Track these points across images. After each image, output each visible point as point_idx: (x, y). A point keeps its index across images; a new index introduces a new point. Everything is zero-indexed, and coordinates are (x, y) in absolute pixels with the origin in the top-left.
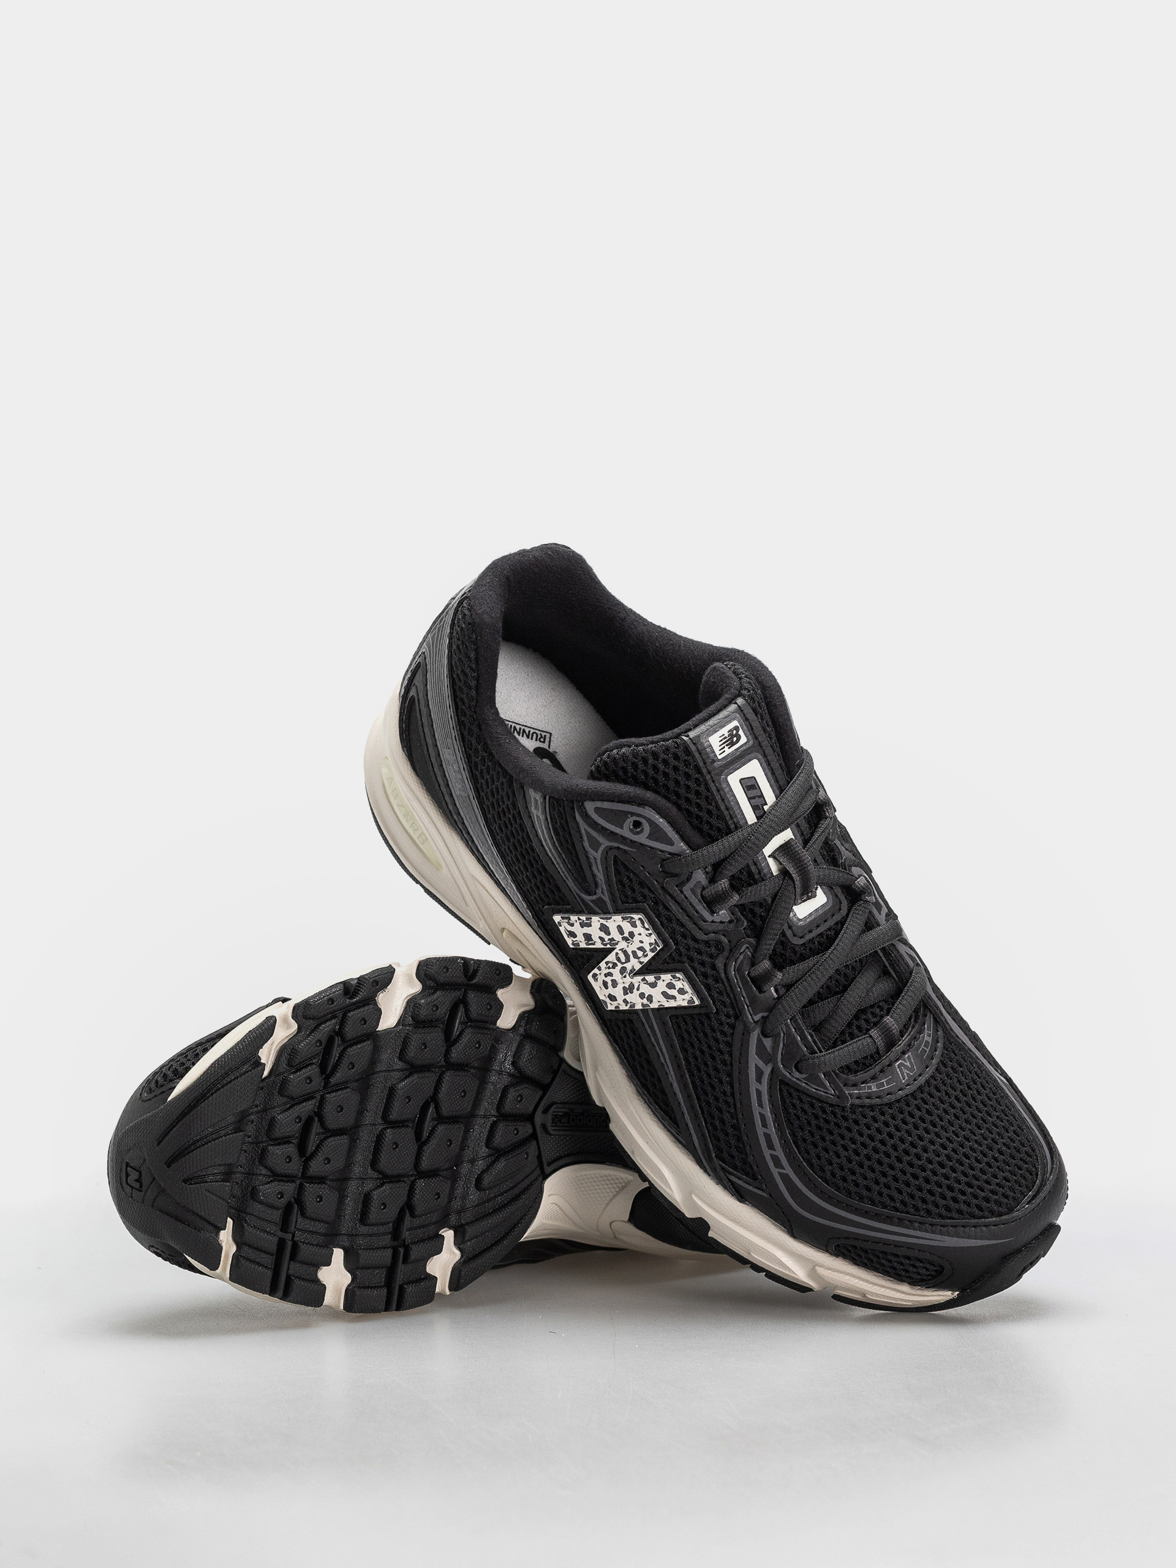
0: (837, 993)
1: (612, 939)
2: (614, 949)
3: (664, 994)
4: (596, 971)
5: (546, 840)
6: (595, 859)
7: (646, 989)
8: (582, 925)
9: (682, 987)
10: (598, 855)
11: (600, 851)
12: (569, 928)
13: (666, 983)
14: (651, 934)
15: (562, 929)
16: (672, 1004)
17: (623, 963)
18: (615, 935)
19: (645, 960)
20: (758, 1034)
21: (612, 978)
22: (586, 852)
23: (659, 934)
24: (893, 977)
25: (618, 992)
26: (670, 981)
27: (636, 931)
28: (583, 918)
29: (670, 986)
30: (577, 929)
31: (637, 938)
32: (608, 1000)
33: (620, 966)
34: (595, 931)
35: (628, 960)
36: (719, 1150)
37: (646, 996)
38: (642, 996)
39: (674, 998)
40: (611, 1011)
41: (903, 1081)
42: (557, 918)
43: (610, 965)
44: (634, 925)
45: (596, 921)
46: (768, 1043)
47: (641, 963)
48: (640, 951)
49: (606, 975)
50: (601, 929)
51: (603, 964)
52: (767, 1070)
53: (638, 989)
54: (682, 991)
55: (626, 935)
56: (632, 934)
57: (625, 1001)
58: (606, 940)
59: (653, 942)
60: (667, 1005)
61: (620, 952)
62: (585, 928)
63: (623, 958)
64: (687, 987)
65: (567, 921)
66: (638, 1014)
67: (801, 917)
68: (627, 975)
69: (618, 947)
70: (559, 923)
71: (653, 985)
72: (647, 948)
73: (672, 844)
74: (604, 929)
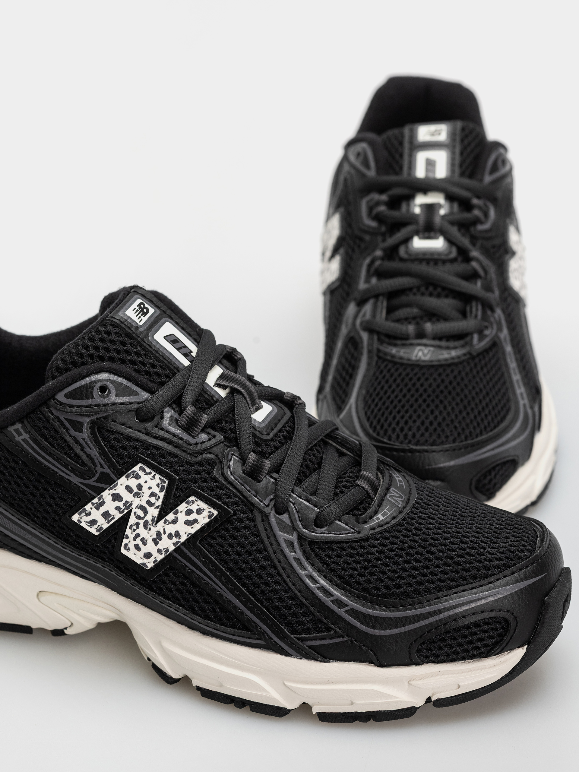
0: (315, 470)
1: (127, 502)
2: (131, 510)
3: (188, 523)
4: (125, 541)
5: (38, 453)
6: (84, 439)
7: (171, 529)
8: (97, 508)
9: (198, 507)
10: (86, 434)
11: (85, 430)
12: (89, 519)
13: (184, 513)
14: (154, 476)
15: (83, 525)
16: (197, 527)
17: (143, 518)
18: (127, 497)
19: (159, 503)
20: (274, 515)
21: (140, 538)
22: (74, 438)
23: (160, 472)
24: (349, 455)
25: (150, 547)
26: (186, 509)
27: (141, 481)
28: (96, 501)
29: (189, 512)
30: (96, 515)
31: (145, 487)
32: (145, 561)
33: (142, 522)
34: (110, 506)
35: (146, 512)
36: (289, 625)
37: (174, 535)
38: (170, 536)
39: (196, 521)
40: (151, 568)
41: (400, 506)
42: (75, 518)
43: (134, 527)
44: (138, 477)
45: (107, 495)
46: (285, 517)
47: (157, 508)
48: (152, 498)
49: (135, 539)
50: (114, 500)
51: (128, 532)
52: (294, 538)
53: (165, 533)
54: (200, 511)
55: (135, 490)
56: (140, 487)
57: (159, 551)
58: (122, 506)
59: (159, 481)
60: (193, 531)
61: (137, 510)
62: (101, 508)
63: (141, 513)
64: (202, 505)
65: (84, 514)
66: (174, 557)
67: (260, 420)
68: (151, 527)
69: (134, 506)
70: (79, 521)
71: (175, 521)
72: (156, 490)
73: (137, 394)
74: (117, 497)
